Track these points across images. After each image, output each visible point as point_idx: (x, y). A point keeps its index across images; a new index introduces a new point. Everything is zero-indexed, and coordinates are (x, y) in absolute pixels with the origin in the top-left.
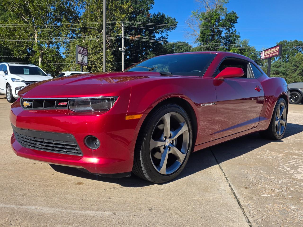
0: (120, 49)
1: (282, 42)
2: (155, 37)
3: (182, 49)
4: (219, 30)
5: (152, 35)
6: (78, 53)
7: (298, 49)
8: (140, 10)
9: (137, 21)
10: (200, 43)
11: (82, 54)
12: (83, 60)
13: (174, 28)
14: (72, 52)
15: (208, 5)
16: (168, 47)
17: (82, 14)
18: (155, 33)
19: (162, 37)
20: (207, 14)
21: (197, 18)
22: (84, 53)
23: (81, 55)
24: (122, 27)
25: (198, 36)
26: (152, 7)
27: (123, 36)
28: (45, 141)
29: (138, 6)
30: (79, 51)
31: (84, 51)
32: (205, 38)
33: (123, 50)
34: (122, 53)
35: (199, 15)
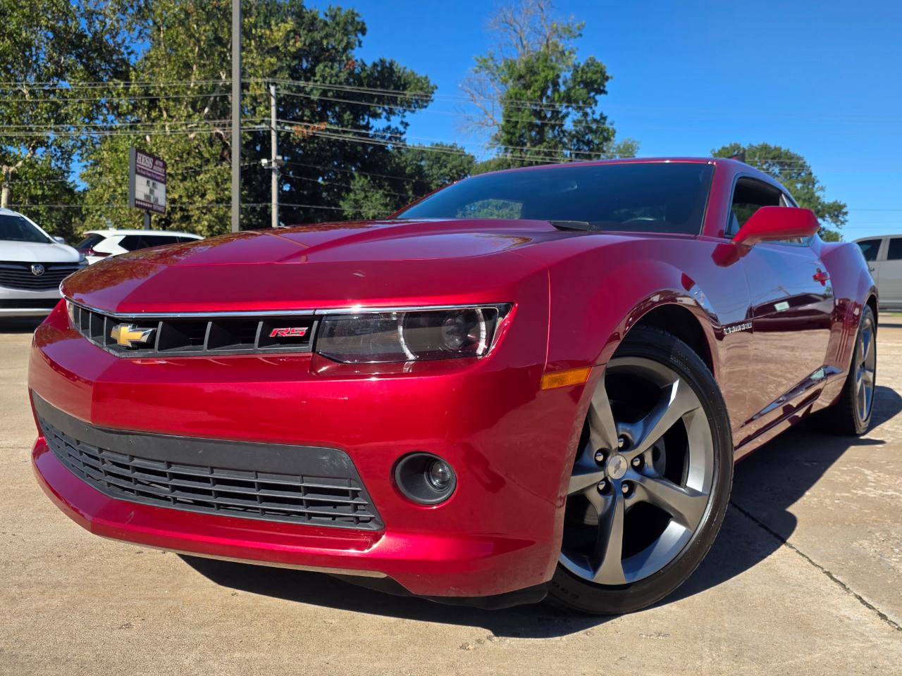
0: (264, 161)
1: (727, 148)
2: (371, 129)
3: (446, 167)
4: (558, 112)
5: (363, 123)
6: (137, 173)
7: (770, 170)
8: (323, 50)
9: (316, 81)
10: (503, 147)
11: (151, 176)
12: (152, 197)
13: (425, 104)
14: (110, 172)
15: (523, 38)
16: (407, 159)
17: (141, 57)
18: (369, 116)
19: (389, 128)
20: (522, 65)
21: (492, 77)
22: (154, 174)
23: (144, 180)
24: (271, 95)
25: (496, 127)
26: (360, 42)
27: (273, 125)
28: (218, 475)
29: (317, 36)
30: (140, 168)
31: (155, 167)
32: (517, 135)
33: (274, 165)
34: (271, 174)
35: (499, 66)
